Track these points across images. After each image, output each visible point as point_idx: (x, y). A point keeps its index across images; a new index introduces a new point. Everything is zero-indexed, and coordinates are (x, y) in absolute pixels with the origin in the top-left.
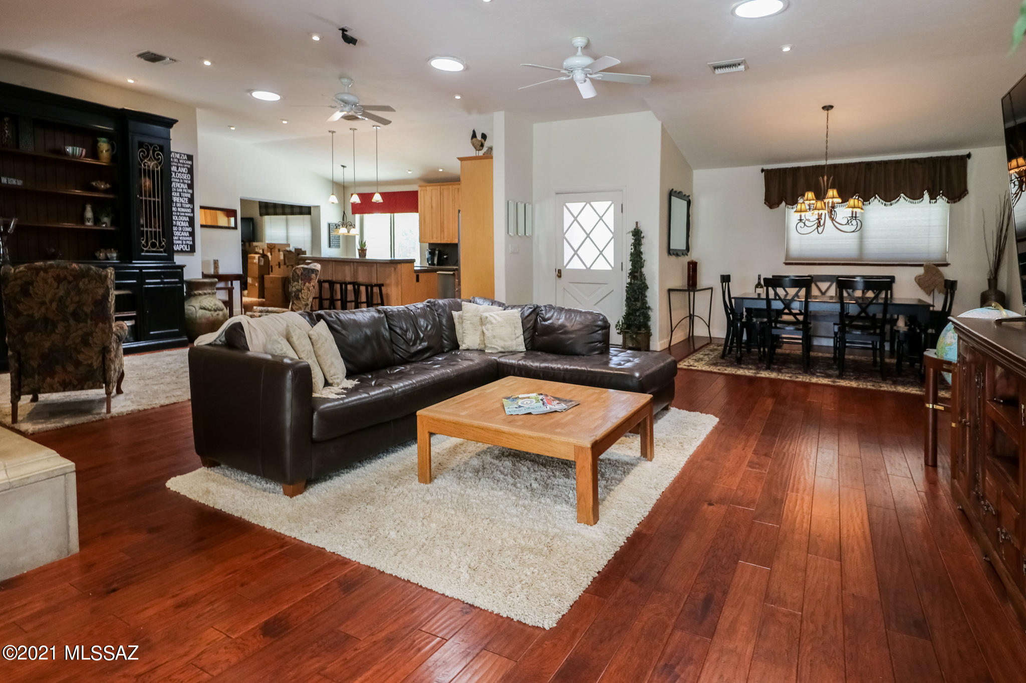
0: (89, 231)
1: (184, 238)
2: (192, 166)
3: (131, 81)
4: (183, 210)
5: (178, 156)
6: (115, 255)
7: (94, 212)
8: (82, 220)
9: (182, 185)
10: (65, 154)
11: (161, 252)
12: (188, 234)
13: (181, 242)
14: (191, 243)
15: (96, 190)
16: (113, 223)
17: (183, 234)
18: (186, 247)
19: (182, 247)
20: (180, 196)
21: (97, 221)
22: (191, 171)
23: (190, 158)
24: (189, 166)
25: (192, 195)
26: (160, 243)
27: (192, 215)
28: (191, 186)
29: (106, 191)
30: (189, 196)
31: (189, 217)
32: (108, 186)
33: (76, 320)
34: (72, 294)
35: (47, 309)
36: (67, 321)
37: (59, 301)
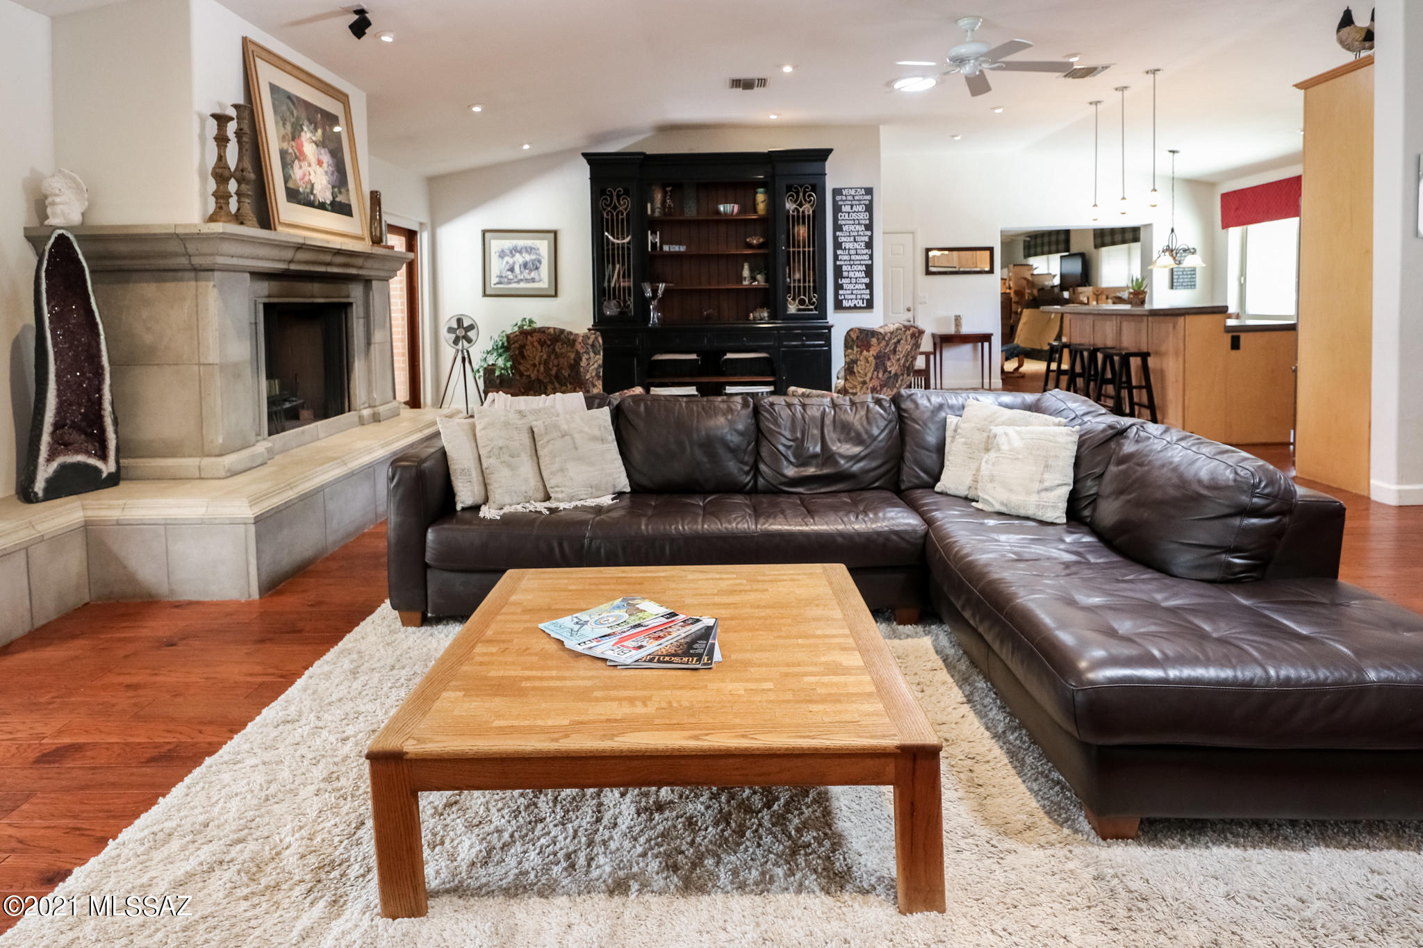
0: (747, 291)
1: (859, 292)
2: (871, 201)
3: (773, 117)
4: (858, 257)
5: (853, 192)
6: (766, 314)
7: (752, 270)
8: (740, 279)
9: (857, 227)
10: (718, 212)
11: (811, 310)
12: (864, 286)
13: (854, 297)
14: (868, 297)
15: (750, 246)
16: (767, 281)
17: (857, 286)
18: (861, 302)
19: (856, 302)
20: (855, 241)
21: (753, 279)
22: (869, 208)
23: (869, 191)
24: (867, 202)
25: (871, 238)
26: (810, 300)
27: (870, 262)
28: (869, 227)
29: (760, 246)
30: (867, 239)
31: (866, 265)
32: (761, 240)
33: (560, 383)
34: (553, 357)
35: (538, 371)
36: (553, 383)
37: (545, 364)
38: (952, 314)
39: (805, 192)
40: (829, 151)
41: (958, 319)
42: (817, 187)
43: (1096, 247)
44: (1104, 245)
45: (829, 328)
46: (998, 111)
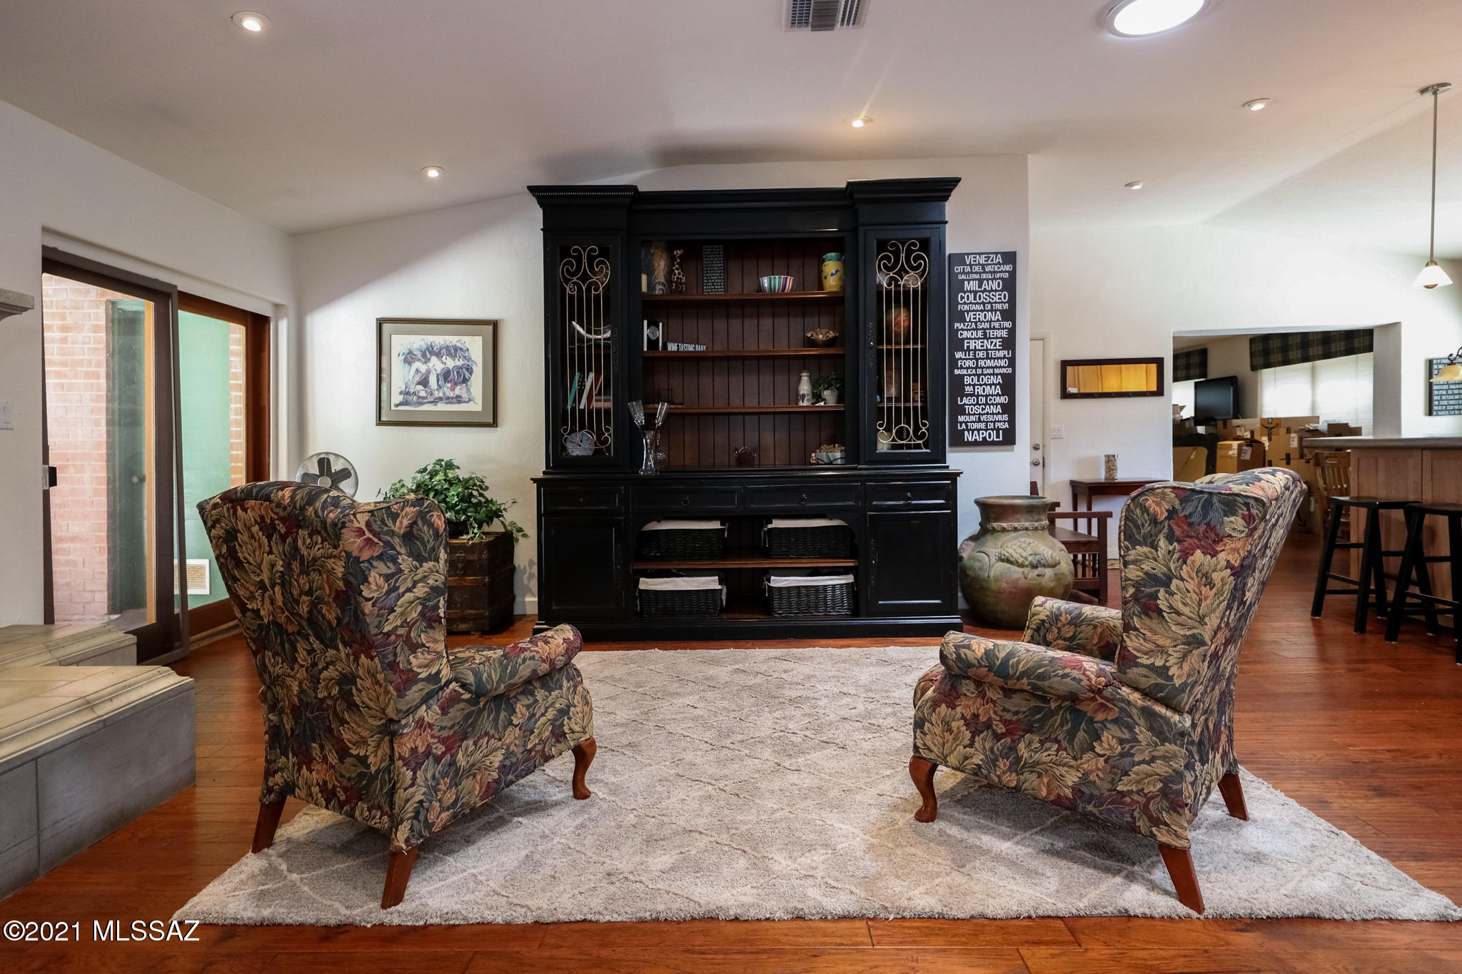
0: (805, 414)
1: (991, 418)
2: (1013, 274)
4: (989, 363)
5: (982, 260)
6: (838, 455)
7: (815, 384)
9: (989, 315)
10: (760, 289)
11: (918, 446)
12: (999, 409)
13: (983, 426)
14: (1007, 425)
15: (811, 343)
16: (840, 399)
17: (987, 409)
18: (994, 434)
19: (986, 434)
20: (985, 337)
21: (817, 397)
22: (1010, 285)
23: (1010, 258)
24: (1006, 275)
25: (1012, 332)
26: (917, 428)
27: (1010, 371)
28: (1010, 314)
29: (830, 343)
30: (1004, 334)
31: (1003, 375)
32: (831, 334)
33: (322, 642)
34: (296, 566)
35: (272, 602)
36: (306, 638)
37: (283, 585)
38: (1101, 452)
39: (909, 252)
40: (955, 182)
41: (1110, 461)
42: (929, 245)
43: (1254, 368)
44: (1268, 365)
45: (954, 477)
46: (1258, 107)
